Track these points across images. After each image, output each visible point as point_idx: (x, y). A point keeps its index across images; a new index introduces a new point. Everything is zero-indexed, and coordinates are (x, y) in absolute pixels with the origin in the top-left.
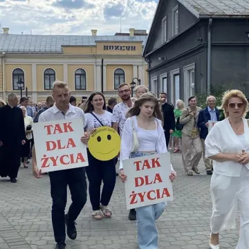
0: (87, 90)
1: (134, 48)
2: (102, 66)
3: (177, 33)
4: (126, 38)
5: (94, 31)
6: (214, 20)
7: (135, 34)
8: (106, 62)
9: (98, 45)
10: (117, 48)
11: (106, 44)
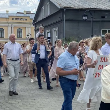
0: (5, 38)
1: (26, 20)
2: (12, 27)
3: (49, 14)
4: (22, 15)
5: (7, 11)
6: (67, 9)
7: (26, 13)
8: (14, 25)
9: (10, 17)
10: (18, 19)
11: (13, 17)
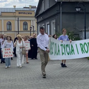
0: (12, 30)
1: (31, 13)
2: (18, 21)
3: (48, 7)
4: (28, 9)
5: (15, 6)
6: (63, 2)
7: (32, 8)
8: (20, 19)
9: (17, 12)
10: (24, 13)
11: (20, 12)
